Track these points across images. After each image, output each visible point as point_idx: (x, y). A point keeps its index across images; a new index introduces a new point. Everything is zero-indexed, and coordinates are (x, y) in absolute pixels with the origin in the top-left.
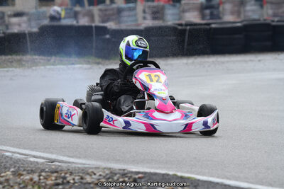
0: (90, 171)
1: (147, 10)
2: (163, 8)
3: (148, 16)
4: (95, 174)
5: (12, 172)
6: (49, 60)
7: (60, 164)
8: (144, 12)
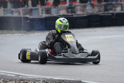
0: (37, 79)
1: (43, 10)
2: (50, 9)
3: (44, 12)
4: (40, 81)
5: (2, 80)
6: (3, 32)
7: (22, 77)
8: (42, 10)
